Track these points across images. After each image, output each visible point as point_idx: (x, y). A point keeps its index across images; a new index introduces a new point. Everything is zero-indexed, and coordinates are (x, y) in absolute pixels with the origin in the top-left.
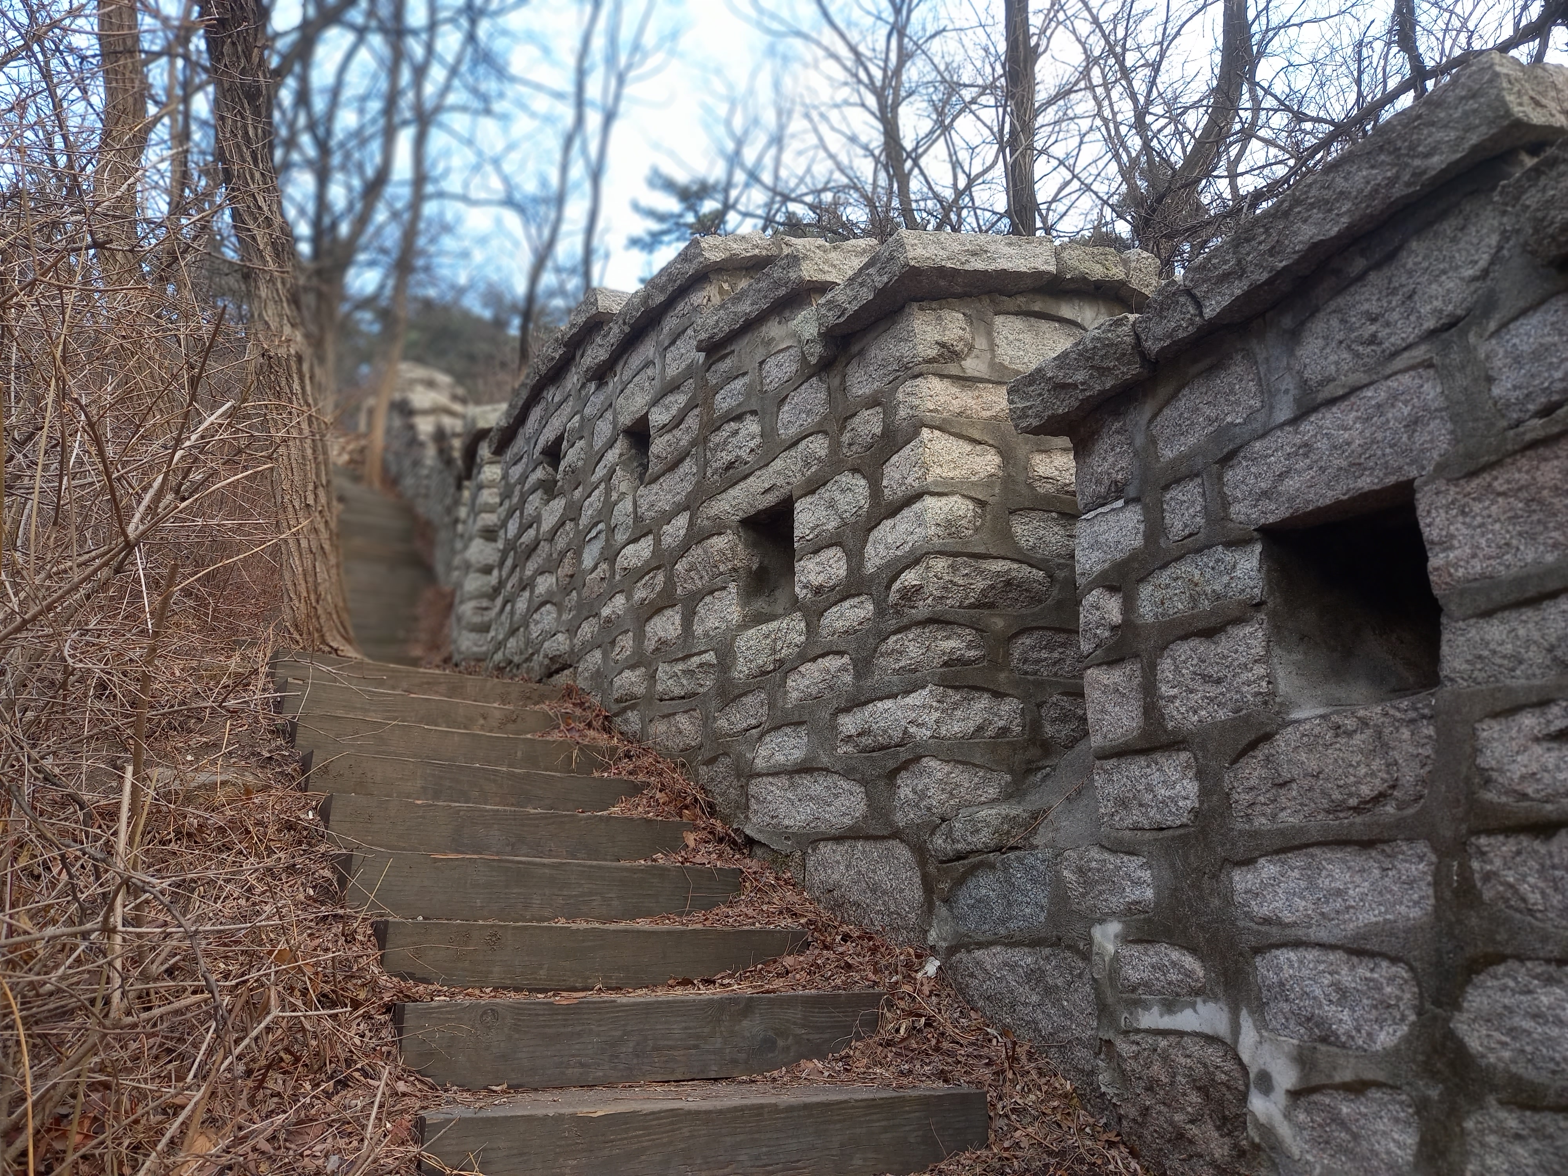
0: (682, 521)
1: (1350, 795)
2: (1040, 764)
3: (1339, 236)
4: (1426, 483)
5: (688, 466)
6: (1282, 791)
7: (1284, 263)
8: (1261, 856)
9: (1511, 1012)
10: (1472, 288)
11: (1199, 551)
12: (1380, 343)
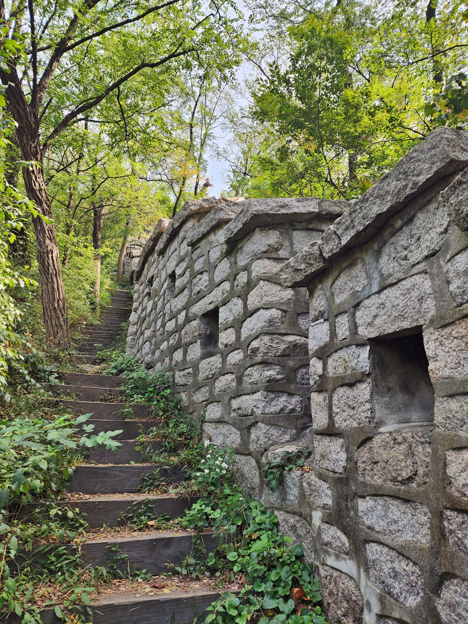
0: (184, 313)
1: (399, 475)
2: (309, 425)
3: (388, 210)
4: (426, 328)
5: (186, 292)
6: (375, 466)
7: (368, 223)
8: (367, 496)
9: (459, 605)
10: (441, 237)
11: (347, 346)
12: (409, 260)
